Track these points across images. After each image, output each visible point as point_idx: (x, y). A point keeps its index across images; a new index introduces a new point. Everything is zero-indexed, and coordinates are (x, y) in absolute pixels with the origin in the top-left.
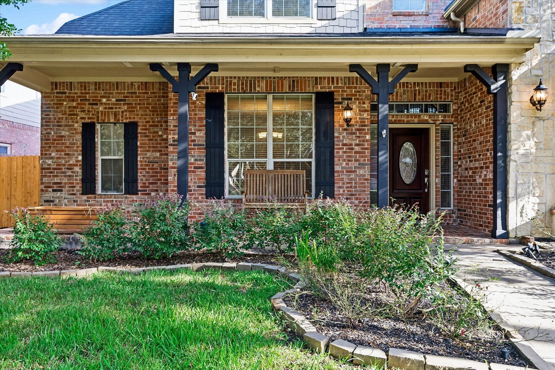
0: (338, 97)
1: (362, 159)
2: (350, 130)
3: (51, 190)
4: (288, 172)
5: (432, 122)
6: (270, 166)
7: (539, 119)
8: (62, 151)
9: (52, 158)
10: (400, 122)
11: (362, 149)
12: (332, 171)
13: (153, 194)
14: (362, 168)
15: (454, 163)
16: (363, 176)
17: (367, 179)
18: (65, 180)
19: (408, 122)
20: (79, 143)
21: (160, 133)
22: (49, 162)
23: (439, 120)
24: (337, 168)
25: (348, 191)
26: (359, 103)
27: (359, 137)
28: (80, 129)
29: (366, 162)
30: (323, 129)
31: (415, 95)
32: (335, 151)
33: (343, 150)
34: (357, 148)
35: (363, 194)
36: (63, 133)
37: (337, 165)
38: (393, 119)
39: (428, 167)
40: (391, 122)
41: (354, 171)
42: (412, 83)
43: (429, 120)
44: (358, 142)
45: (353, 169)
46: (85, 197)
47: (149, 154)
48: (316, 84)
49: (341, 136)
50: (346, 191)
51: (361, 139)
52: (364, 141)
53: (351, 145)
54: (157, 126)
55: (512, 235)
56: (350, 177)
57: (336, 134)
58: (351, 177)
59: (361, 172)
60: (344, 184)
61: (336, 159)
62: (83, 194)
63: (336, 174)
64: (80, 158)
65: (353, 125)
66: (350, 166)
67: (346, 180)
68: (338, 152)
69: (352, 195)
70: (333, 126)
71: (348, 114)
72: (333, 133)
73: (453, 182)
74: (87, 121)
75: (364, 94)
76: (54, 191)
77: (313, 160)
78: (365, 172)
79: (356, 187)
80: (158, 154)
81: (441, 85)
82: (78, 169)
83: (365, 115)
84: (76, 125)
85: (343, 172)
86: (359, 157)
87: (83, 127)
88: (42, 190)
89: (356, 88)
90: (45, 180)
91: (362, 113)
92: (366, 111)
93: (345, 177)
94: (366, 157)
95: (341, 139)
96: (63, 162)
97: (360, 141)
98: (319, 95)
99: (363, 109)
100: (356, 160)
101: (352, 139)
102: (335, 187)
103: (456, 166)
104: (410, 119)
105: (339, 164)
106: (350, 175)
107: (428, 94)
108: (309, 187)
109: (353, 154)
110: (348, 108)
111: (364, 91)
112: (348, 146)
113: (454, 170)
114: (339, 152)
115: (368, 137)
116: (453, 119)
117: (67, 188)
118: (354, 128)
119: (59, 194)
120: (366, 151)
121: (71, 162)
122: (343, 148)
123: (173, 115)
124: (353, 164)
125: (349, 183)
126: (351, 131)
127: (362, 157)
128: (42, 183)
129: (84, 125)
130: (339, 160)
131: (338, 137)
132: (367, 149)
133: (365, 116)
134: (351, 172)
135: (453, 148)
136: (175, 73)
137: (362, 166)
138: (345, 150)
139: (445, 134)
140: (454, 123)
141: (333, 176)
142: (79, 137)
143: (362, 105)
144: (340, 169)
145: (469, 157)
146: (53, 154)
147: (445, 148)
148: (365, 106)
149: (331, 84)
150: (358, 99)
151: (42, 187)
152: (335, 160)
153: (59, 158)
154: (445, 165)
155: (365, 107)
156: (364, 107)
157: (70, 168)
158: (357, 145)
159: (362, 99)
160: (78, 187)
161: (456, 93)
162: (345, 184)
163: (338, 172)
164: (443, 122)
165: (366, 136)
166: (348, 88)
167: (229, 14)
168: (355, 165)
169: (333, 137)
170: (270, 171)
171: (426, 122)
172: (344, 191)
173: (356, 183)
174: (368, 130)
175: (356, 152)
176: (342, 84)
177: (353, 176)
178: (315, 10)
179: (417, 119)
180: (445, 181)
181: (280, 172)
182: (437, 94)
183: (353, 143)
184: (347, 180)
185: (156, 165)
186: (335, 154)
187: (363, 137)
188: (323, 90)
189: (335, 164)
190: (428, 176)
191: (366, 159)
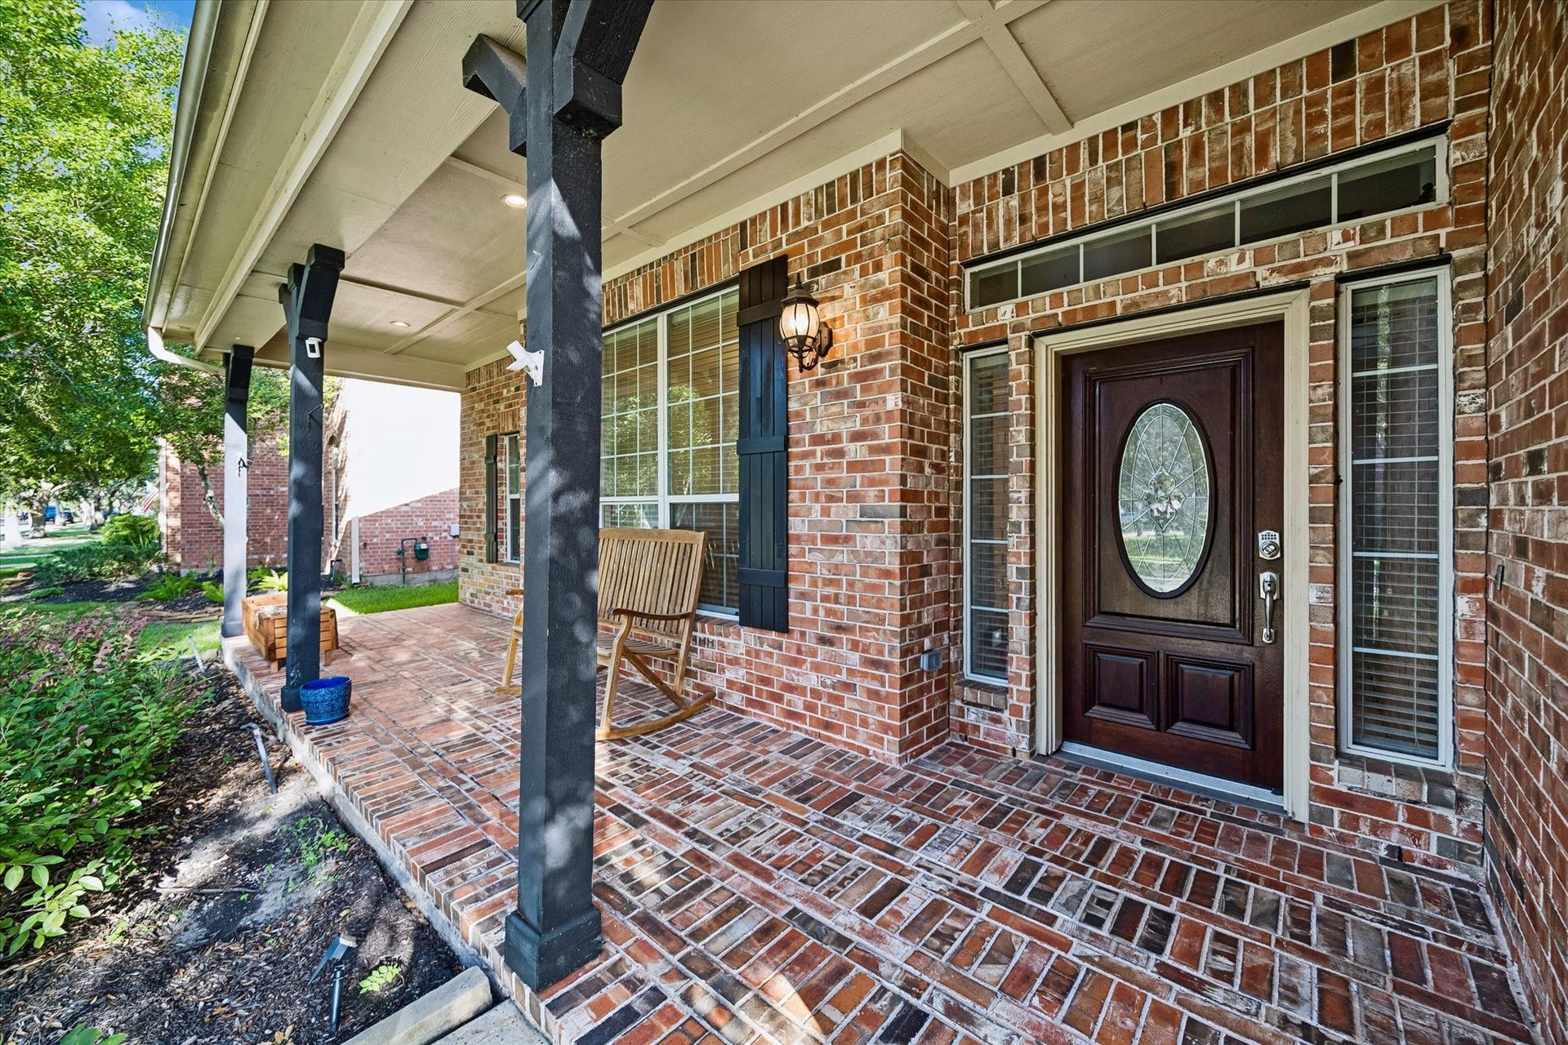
0: (798, 271)
1: (872, 492)
2: (834, 382)
3: (465, 551)
5: (1277, 280)
6: (664, 520)
8: (473, 486)
9: (467, 499)
11: (873, 450)
12: (783, 537)
14: (873, 526)
15: (1461, 497)
16: (875, 560)
17: (887, 574)
18: (475, 537)
19: (1134, 315)
20: (485, 471)
22: (465, 505)
23: (1328, 262)
24: (796, 526)
25: (829, 612)
26: (864, 272)
27: (861, 405)
29: (887, 502)
30: (756, 392)
31: (1173, 168)
32: (792, 464)
33: (814, 461)
34: (857, 451)
35: (877, 630)
37: (796, 515)
38: (1059, 311)
39: (1277, 519)
40: (1052, 325)
41: (847, 539)
42: (1157, 119)
43: (1262, 272)
44: (858, 427)
45: (844, 532)
46: (490, 567)
48: (744, 247)
49: (808, 408)
50: (822, 613)
51: (868, 412)
52: (877, 419)
53: (836, 438)
56: (834, 561)
58: (837, 559)
59: (868, 542)
60: (814, 583)
61: (794, 494)
62: (487, 561)
63: (793, 548)
65: (842, 361)
66: (833, 518)
67: (822, 572)
68: (799, 469)
69: (839, 628)
70: (786, 378)
71: (791, 322)
72: (786, 401)
73: (1454, 610)
74: (491, 432)
75: (879, 231)
76: (468, 553)
78: (883, 543)
79: (851, 600)
81: (1343, 57)
82: (484, 518)
83: (884, 313)
84: (483, 442)
85: (813, 540)
86: (862, 485)
88: (460, 552)
89: (852, 215)
91: (871, 309)
92: (886, 295)
93: (818, 559)
94: (885, 482)
95: (808, 420)
96: (474, 505)
97: (865, 421)
99: (873, 292)
100: (853, 498)
101: (839, 417)
102: (792, 594)
103: (1478, 514)
104: (1142, 292)
105: (803, 512)
106: (832, 553)
107: (1250, 141)
109: (845, 474)
111: (880, 219)
112: (828, 443)
113: (1461, 541)
115: (893, 401)
116: (1442, 233)
117: (477, 550)
118: (846, 373)
119: (471, 558)
120: (887, 458)
121: (480, 506)
122: (813, 454)
124: (843, 513)
125: (829, 582)
126: (838, 384)
127: (872, 483)
130: (803, 499)
131: (799, 415)
132: (887, 449)
133: (880, 316)
134: (834, 540)
135: (1451, 410)
137: (871, 518)
138: (818, 461)
140: (1456, 254)
141: (786, 554)
143: (873, 278)
144: (805, 531)
145: (1535, 460)
146: (467, 493)
148: (883, 276)
149: (779, 233)
150: (858, 257)
151: (460, 546)
152: (791, 497)
153: (471, 499)
155: (883, 283)
156: (880, 283)
157: (479, 515)
158: (857, 437)
159: (871, 255)
160: (485, 550)
161: (1465, 65)
162: (820, 584)
163: (798, 538)
164: (1363, 267)
165: (885, 401)
166: (827, 225)
168: (851, 517)
169: (786, 416)
171: (1240, 289)
172: (815, 611)
173: (851, 585)
174: (892, 371)
175: (853, 466)
176: (809, 219)
177: (842, 556)
179: (1184, 284)
181: (655, 536)
182: (1317, 118)
183: (845, 428)
184: (825, 572)
186: (792, 476)
187: (876, 402)
188: (762, 259)
189: (791, 511)
190: (1277, 566)
191: (887, 489)
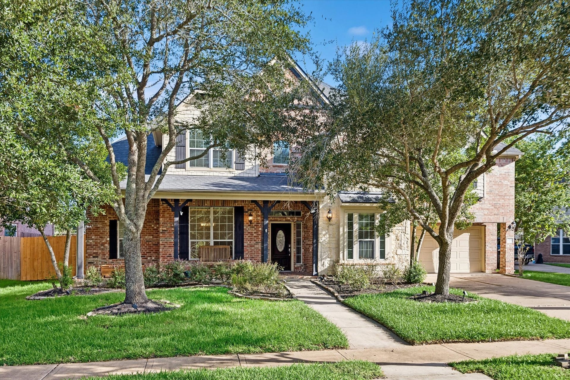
0: (246, 209)
3: (92, 256)
4: (221, 247)
5: (292, 221)
6: (212, 244)
7: (331, 224)
8: (98, 235)
9: (92, 239)
10: (276, 220)
11: (257, 235)
12: (243, 246)
13: (149, 258)
15: (303, 241)
16: (258, 248)
17: (259, 250)
18: (100, 251)
19: (280, 221)
20: (108, 231)
21: (153, 226)
22: (91, 241)
23: (295, 220)
24: (245, 244)
25: (251, 256)
26: (256, 213)
27: (256, 229)
28: (108, 224)
29: (259, 241)
30: (238, 225)
32: (244, 236)
33: (248, 236)
34: (255, 235)
35: (258, 257)
36: (99, 226)
38: (273, 219)
39: (290, 243)
43: (291, 219)
45: (253, 245)
46: (111, 260)
47: (146, 237)
48: (235, 203)
49: (247, 228)
52: (258, 231)
54: (151, 222)
55: (319, 274)
57: (245, 228)
59: (257, 246)
60: (248, 252)
61: (245, 240)
62: (110, 258)
63: (245, 248)
64: (108, 239)
65: (253, 223)
66: (251, 243)
69: (252, 258)
70: (243, 224)
71: (251, 218)
72: (243, 227)
73: (302, 250)
74: (112, 219)
75: (258, 208)
76: (93, 257)
77: (233, 240)
78: (259, 246)
79: (254, 254)
80: (151, 237)
81: (296, 202)
82: (107, 245)
83: (259, 218)
84: (106, 221)
87: (110, 222)
88: (87, 257)
89: (255, 205)
90: (88, 251)
91: (257, 217)
92: (259, 216)
93: (249, 249)
94: (259, 239)
95: (247, 230)
96: (99, 241)
97: (256, 231)
98: (236, 208)
100: (254, 241)
101: (252, 230)
102: (244, 254)
103: (304, 243)
104: (281, 219)
105: (246, 242)
106: (251, 248)
108: (231, 254)
109: (253, 238)
110: (251, 215)
112: (251, 233)
113: (303, 245)
114: (246, 237)
115: (260, 229)
116: (302, 219)
117: (101, 256)
118: (253, 225)
119: (96, 259)
120: (259, 236)
121: (103, 242)
123: (162, 217)
124: (253, 243)
125: (251, 252)
127: (257, 239)
128: (87, 253)
129: (111, 221)
135: (302, 234)
136: (172, 203)
137: (257, 243)
139: (298, 226)
140: (303, 221)
141: (243, 248)
142: (108, 228)
144: (247, 245)
146: (93, 237)
147: (298, 234)
149: (242, 203)
151: (87, 255)
153: (96, 239)
154: (298, 242)
155: (259, 214)
157: (103, 244)
158: (255, 233)
160: (107, 255)
161: (303, 206)
163: (245, 246)
164: (297, 221)
167: (191, 166)
169: (243, 229)
170: (212, 246)
171: (289, 221)
172: (249, 256)
173: (254, 252)
176: (247, 203)
177: (253, 248)
178: (234, 165)
179: (285, 219)
180: (298, 250)
181: (217, 247)
182: (294, 207)
183: (253, 232)
185: (150, 243)
186: (244, 238)
187: (258, 229)
188: (238, 206)
189: (244, 242)
190: (290, 248)
